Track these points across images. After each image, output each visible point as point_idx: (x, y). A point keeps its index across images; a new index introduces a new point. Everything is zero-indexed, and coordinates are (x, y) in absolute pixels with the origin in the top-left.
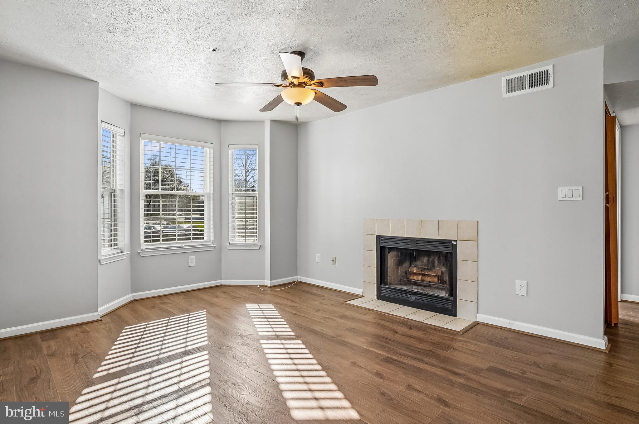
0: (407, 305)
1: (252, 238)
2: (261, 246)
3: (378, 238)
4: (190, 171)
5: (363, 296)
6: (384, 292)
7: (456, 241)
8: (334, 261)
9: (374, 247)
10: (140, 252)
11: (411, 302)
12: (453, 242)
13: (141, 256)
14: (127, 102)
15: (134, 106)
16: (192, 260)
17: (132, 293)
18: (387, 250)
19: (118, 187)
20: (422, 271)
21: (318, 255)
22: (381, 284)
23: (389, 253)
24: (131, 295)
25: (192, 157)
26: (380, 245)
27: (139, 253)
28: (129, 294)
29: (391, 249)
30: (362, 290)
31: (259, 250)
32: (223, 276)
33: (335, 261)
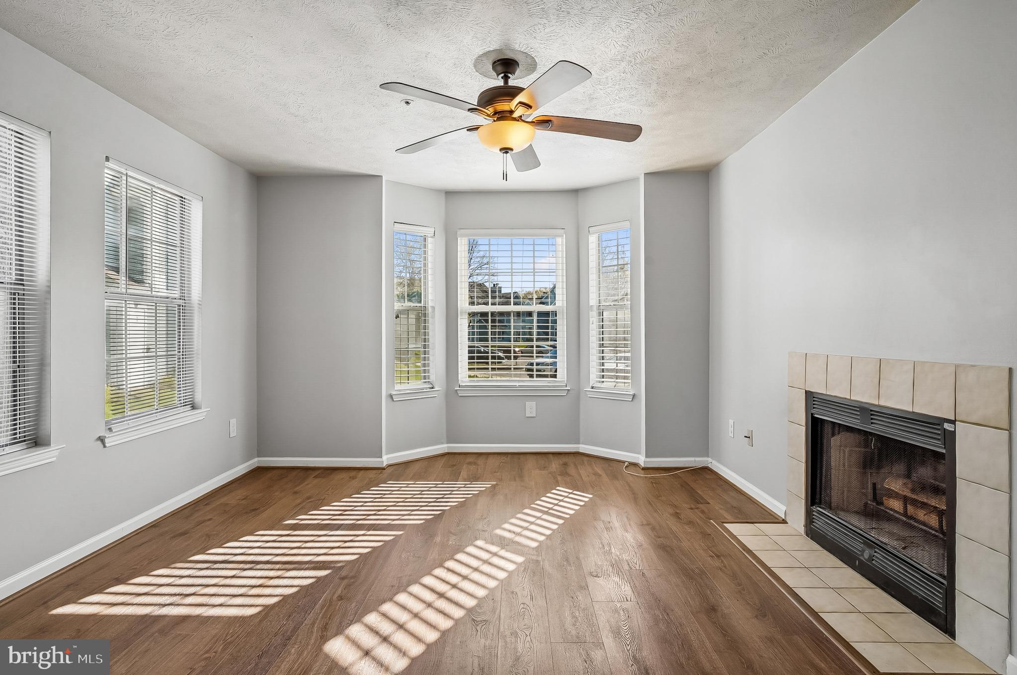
0: (854, 567)
1: (623, 381)
2: (634, 396)
3: (810, 397)
4: (534, 275)
5: (784, 522)
6: (819, 524)
7: (953, 422)
8: (749, 437)
9: (801, 417)
10: (458, 390)
11: (861, 562)
12: (947, 426)
13: (460, 395)
14: (438, 191)
15: (450, 194)
16: (531, 408)
17: (447, 443)
18: (828, 429)
19: (430, 304)
20: (913, 490)
21: (731, 422)
22: (813, 503)
23: (833, 435)
24: (446, 445)
25: (537, 254)
26: (812, 414)
27: (456, 390)
28: (442, 443)
29: (838, 428)
30: (784, 508)
31: (632, 402)
32: (582, 439)
33: (751, 437)
